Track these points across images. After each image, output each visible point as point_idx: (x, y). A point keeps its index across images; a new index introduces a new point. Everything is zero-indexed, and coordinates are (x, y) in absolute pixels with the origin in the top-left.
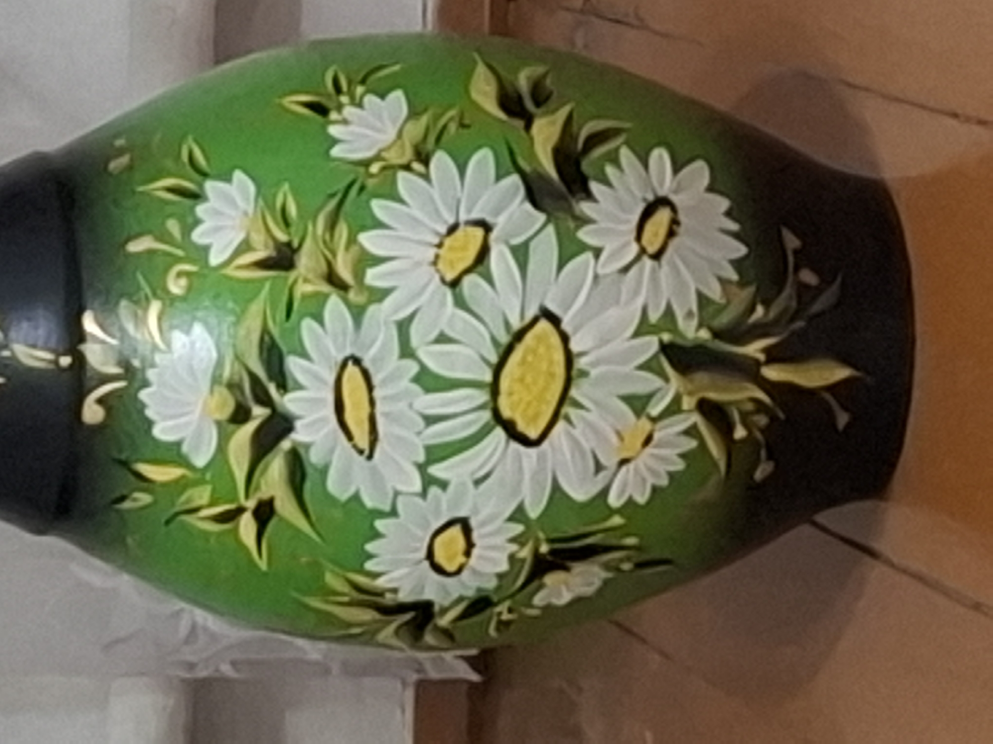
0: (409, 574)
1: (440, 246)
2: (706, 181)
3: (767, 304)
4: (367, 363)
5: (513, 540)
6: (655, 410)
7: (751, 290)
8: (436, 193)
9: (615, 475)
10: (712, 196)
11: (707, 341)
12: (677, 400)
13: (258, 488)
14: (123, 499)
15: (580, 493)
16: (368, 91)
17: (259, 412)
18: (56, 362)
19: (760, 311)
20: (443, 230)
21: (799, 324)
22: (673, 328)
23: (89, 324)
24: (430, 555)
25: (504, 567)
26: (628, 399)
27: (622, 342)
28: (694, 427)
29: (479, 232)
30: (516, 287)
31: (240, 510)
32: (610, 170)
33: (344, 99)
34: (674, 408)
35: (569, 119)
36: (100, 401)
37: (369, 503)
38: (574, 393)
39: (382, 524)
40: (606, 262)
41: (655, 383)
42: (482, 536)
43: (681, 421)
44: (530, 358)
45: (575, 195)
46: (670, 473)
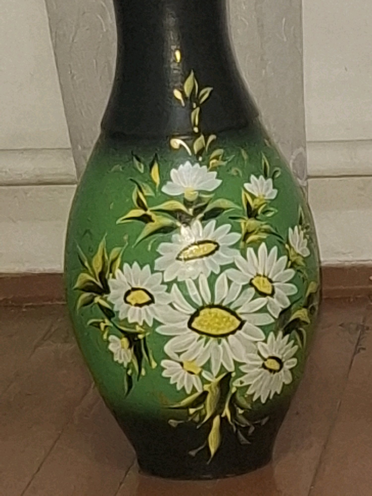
0: (123, 282)
1: (264, 276)
2: (287, 382)
3: (243, 414)
4: (217, 253)
5: (144, 322)
6: (204, 374)
7: (249, 406)
8: (282, 272)
9: (176, 361)
10: (281, 385)
11: (231, 391)
12: (209, 382)
13: (156, 215)
14: (138, 159)
15: (167, 348)
16: (308, 240)
17: (190, 211)
18: (195, 125)
19: (241, 411)
20: (270, 277)
21: (235, 429)
22: (237, 377)
23: (212, 138)
24: (134, 289)
25: (130, 321)
26: (209, 362)
27: (232, 356)
28: (196, 391)
29: (270, 292)
30: (252, 309)
31: (145, 209)
32: (292, 342)
33: (305, 231)
34: (204, 381)
35: (306, 323)
36: (181, 146)
37: (157, 261)
38: (212, 339)
39: (147, 267)
40: (262, 346)
41: (215, 373)
42: (145, 309)
43: (198, 386)
44: (224, 320)
45: (285, 329)
46: (176, 384)
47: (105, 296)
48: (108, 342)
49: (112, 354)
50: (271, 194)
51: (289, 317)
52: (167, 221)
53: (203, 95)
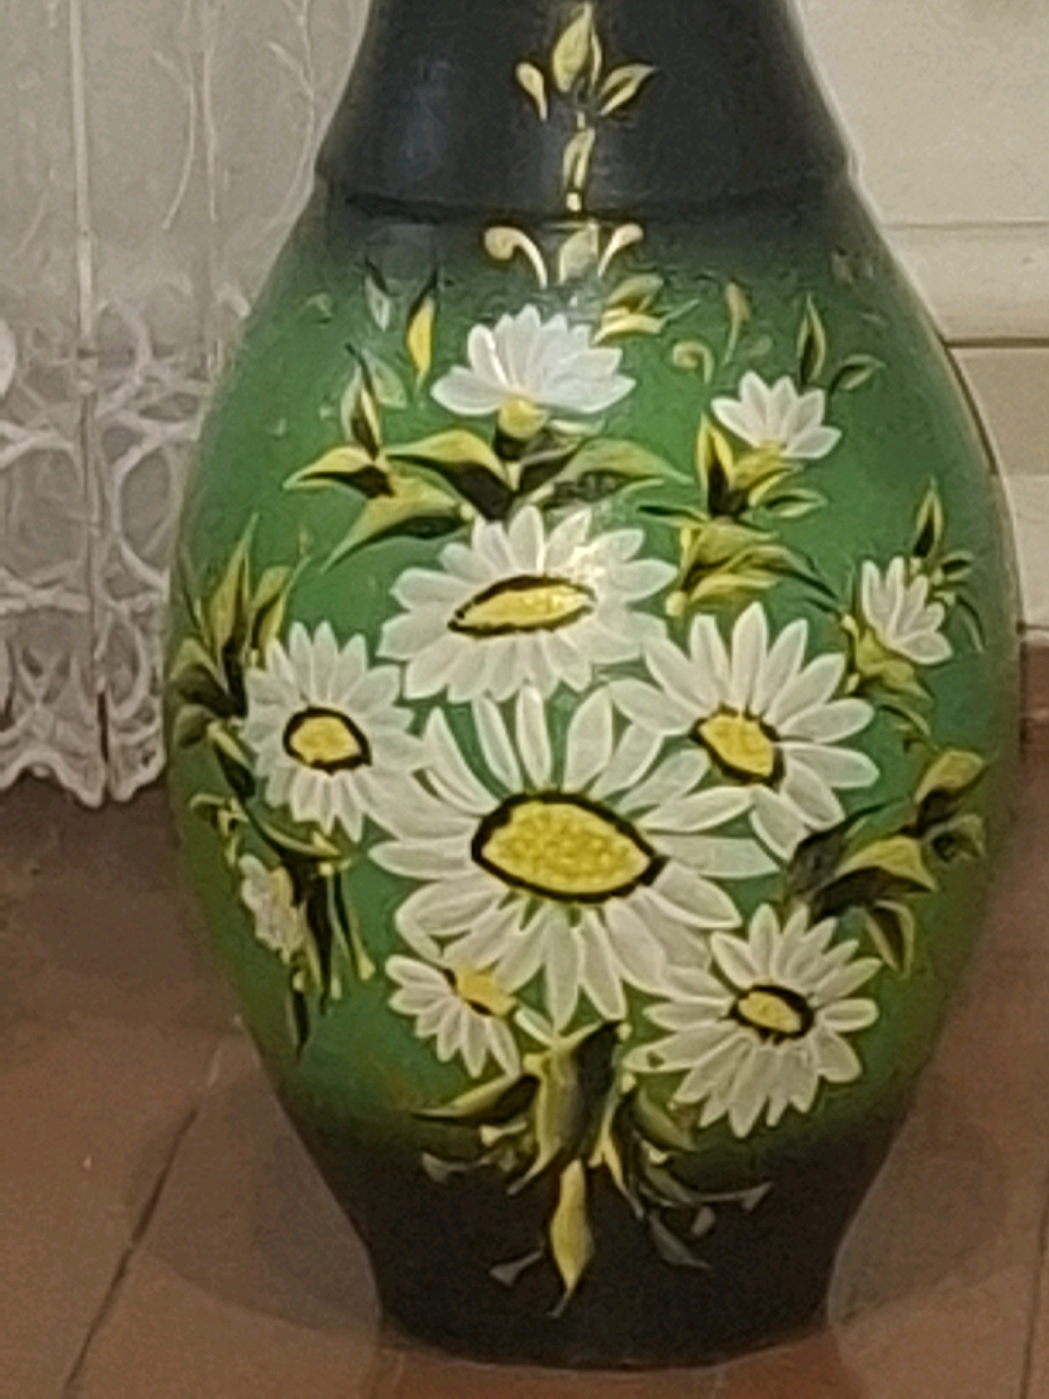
0: (286, 683)
1: (748, 716)
2: (835, 1076)
3: (666, 1166)
4: (583, 621)
5: (338, 825)
6: (524, 1019)
7: (686, 1142)
8: (818, 707)
9: (432, 965)
10: (814, 1082)
11: (619, 1086)
12: (540, 1048)
13: (404, 474)
14: (381, 285)
15: (404, 917)
16: (948, 609)
17: (512, 473)
18: (571, 188)
19: (657, 1157)
20: (769, 719)
21: (639, 1212)
22: (636, 1040)
23: (625, 234)
24: (314, 712)
25: (299, 815)
26: (540, 977)
27: (617, 970)
28: (499, 1072)
29: (767, 770)
30: (693, 822)
31: (373, 451)
32: (851, 945)
34: (526, 1044)
35: (917, 887)
36: (519, 251)
37: (389, 627)
38: (548, 905)
39: (358, 644)
40: (729, 947)
41: (562, 1018)
42: (343, 784)
43: (507, 1054)
44: (597, 844)
45: (817, 898)
46: (433, 1038)
47: (235, 721)
48: (237, 877)
49: (248, 914)
50: (814, 442)
51: (835, 863)
52: (438, 498)
53: (615, 90)
